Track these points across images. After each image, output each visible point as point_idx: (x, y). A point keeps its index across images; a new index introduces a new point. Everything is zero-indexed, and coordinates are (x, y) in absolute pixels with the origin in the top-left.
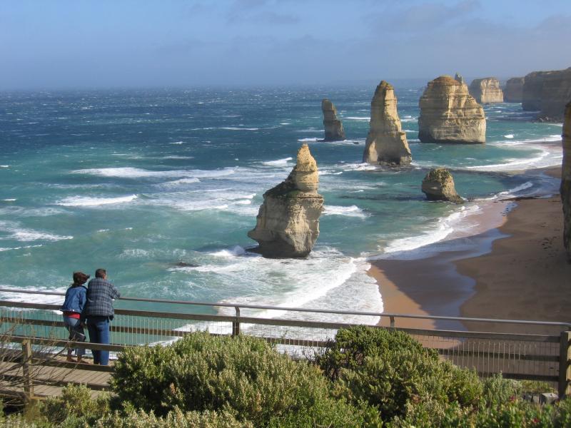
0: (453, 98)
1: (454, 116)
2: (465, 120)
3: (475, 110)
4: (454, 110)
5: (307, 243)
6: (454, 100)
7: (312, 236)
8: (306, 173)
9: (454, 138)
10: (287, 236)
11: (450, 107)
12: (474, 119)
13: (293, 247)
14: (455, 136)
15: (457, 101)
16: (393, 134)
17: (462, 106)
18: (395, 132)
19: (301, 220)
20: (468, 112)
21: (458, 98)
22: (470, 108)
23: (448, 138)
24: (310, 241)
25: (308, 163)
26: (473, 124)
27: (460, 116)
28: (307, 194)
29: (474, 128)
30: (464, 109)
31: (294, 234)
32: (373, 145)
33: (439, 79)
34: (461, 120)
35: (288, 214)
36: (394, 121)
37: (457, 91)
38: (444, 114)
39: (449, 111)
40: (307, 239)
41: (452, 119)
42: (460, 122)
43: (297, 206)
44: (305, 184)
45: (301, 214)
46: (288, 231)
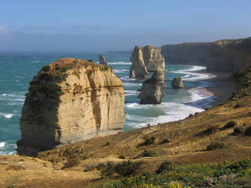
0: (152, 54)
1: (153, 61)
2: (157, 63)
3: (161, 59)
4: (153, 58)
5: (161, 99)
6: (153, 55)
7: (163, 96)
8: (160, 75)
9: (153, 70)
10: (154, 96)
11: (151, 57)
12: (161, 62)
13: (156, 100)
14: (153, 69)
15: (154, 55)
16: (141, 67)
17: (156, 57)
18: (142, 66)
19: (159, 91)
20: (158, 59)
21: (154, 54)
22: (159, 58)
23: (151, 69)
24: (162, 98)
25: (161, 71)
26: (160, 64)
27: (155, 61)
28: (161, 82)
29: (161, 66)
30: (156, 58)
31: (157, 95)
32: (134, 71)
33: (147, 46)
34: (156, 62)
35: (155, 89)
36: (142, 61)
37: (154, 51)
38: (149, 60)
39: (151, 59)
40: (161, 97)
41: (152, 62)
42: (155, 63)
43: (158, 86)
44: (160, 79)
45: (159, 89)
46: (155, 95)
